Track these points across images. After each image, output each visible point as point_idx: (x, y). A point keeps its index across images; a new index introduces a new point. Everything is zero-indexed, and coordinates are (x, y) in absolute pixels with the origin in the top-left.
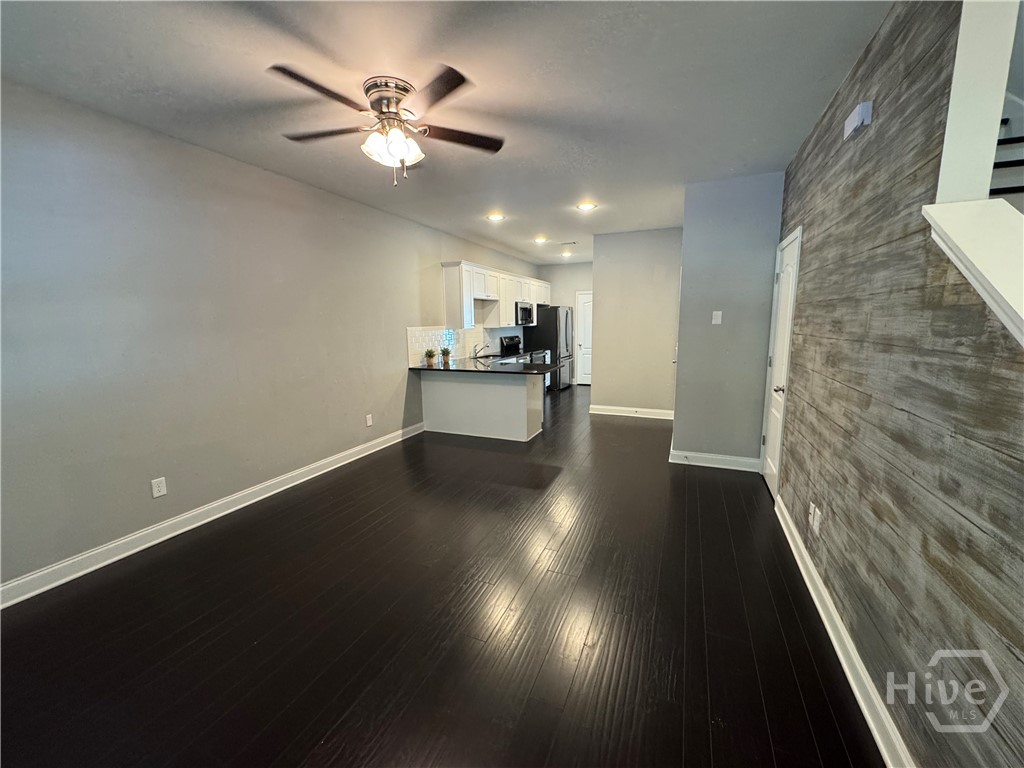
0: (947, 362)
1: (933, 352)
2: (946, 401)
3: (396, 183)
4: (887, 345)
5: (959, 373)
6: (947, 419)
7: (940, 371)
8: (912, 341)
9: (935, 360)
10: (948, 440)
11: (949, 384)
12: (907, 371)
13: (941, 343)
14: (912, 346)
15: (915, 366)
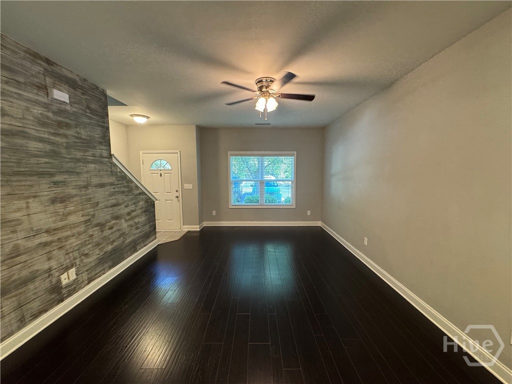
0: (122, 185)
1: (118, 185)
2: (123, 192)
3: (266, 119)
4: (102, 185)
5: (124, 187)
6: (124, 195)
7: (121, 187)
8: (112, 183)
9: (119, 186)
10: (125, 199)
11: (123, 189)
12: (112, 190)
13: (119, 182)
14: (112, 184)
15: (114, 188)
